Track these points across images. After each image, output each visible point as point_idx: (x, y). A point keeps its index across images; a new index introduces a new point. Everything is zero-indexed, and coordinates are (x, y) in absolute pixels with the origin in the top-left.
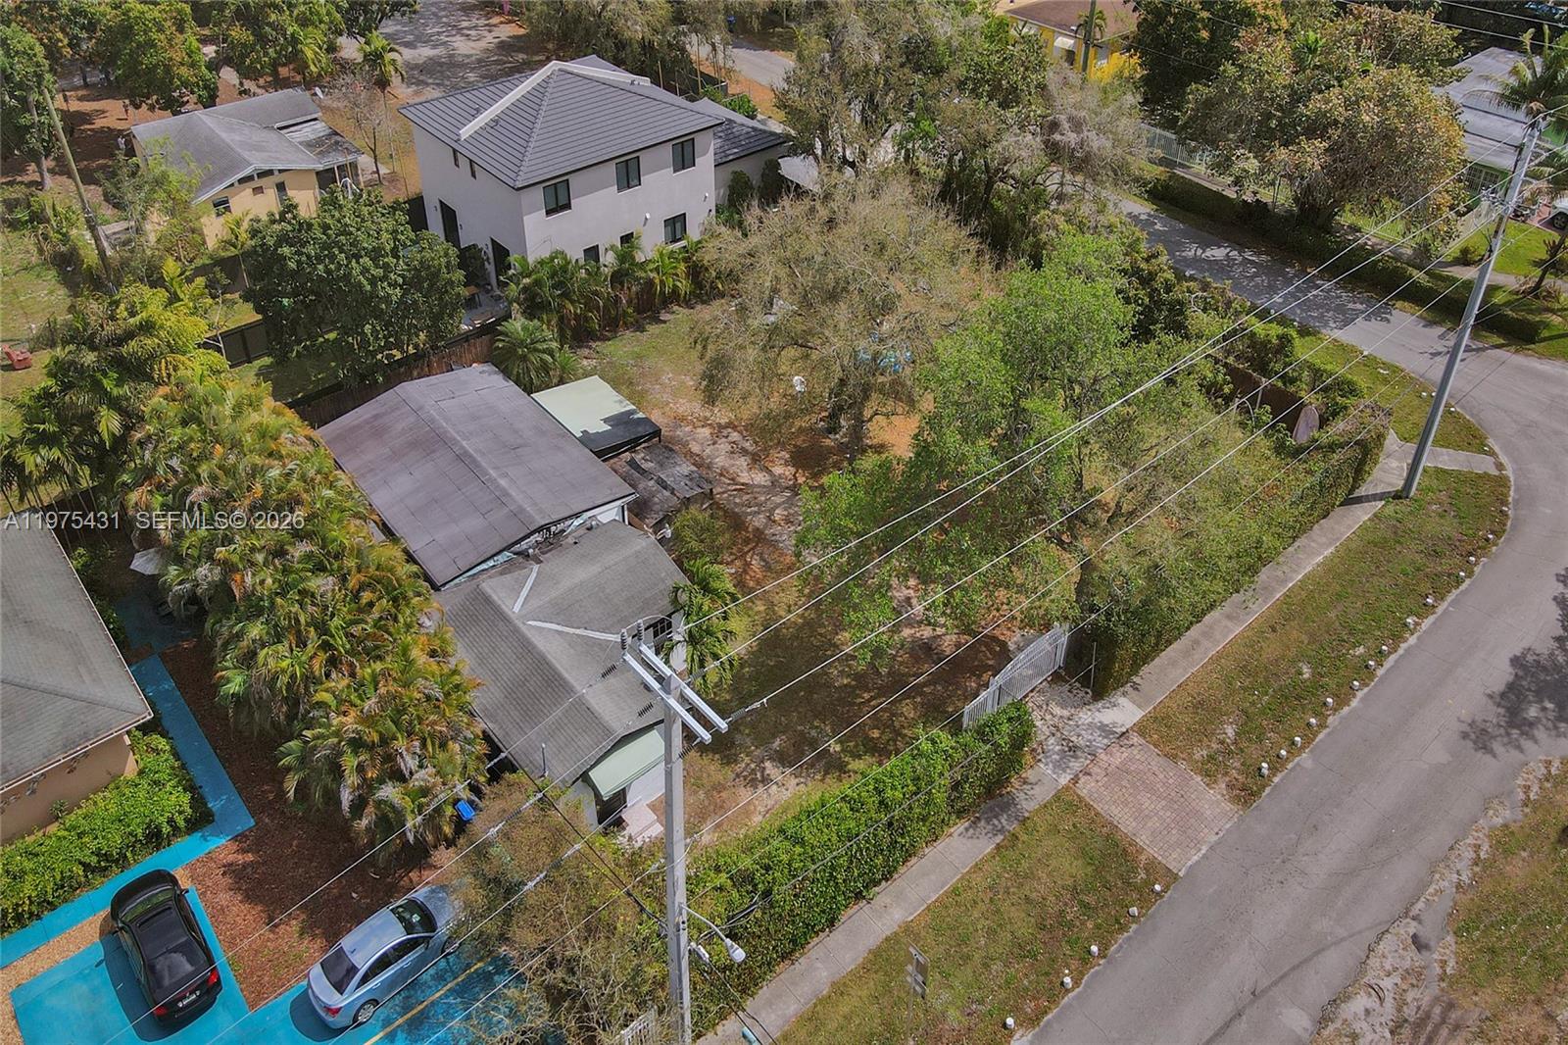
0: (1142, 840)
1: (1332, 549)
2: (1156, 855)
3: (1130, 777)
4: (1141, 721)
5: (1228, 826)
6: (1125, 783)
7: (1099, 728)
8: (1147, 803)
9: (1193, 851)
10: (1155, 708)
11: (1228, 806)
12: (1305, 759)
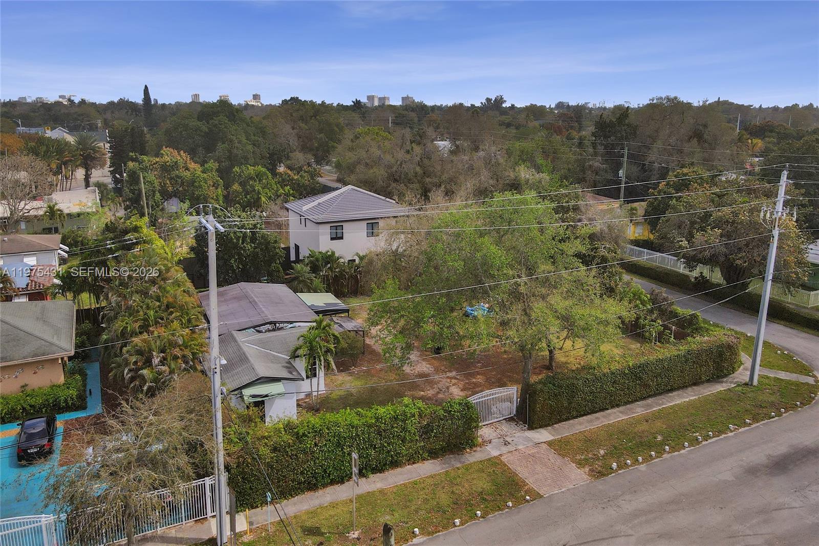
0: (529, 481)
1: (696, 397)
2: (534, 487)
3: (534, 459)
4: (551, 441)
5: (582, 484)
6: (530, 460)
7: (524, 438)
8: (539, 468)
9: (557, 489)
10: (562, 437)
11: (586, 477)
12: (643, 467)
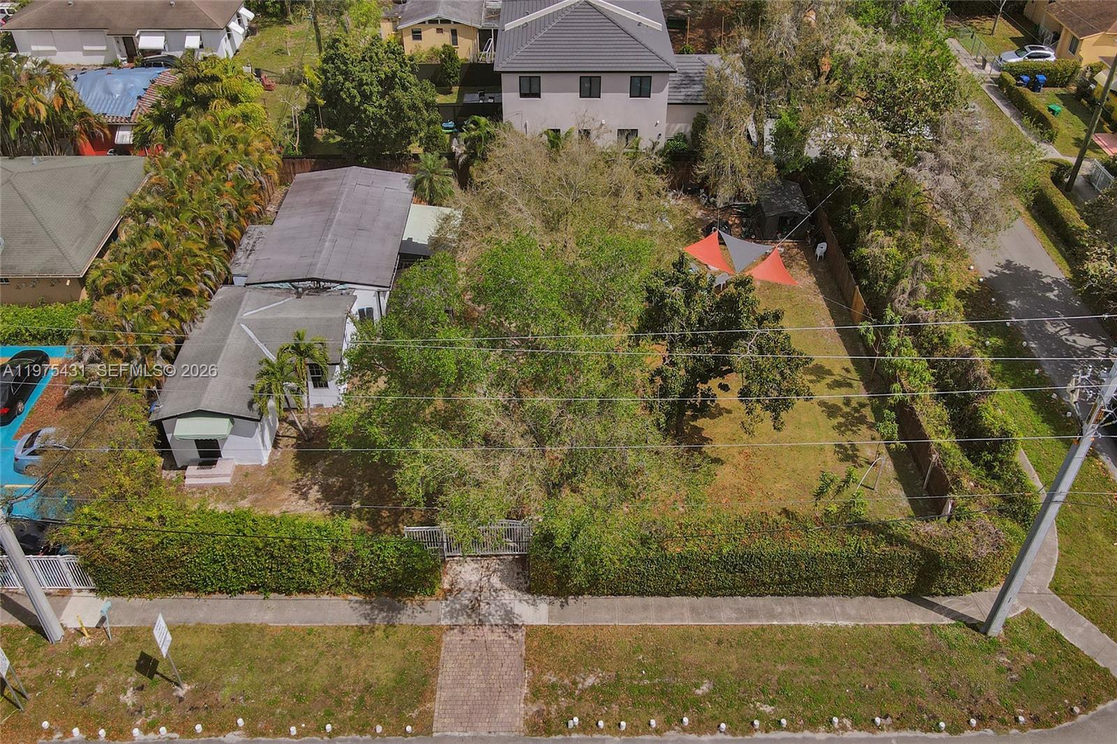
0: (441, 695)
1: (851, 624)
3: (485, 653)
4: (538, 627)
5: (502, 734)
6: (477, 654)
7: (506, 611)
8: (474, 677)
9: (459, 729)
10: (559, 626)
11: (519, 723)
